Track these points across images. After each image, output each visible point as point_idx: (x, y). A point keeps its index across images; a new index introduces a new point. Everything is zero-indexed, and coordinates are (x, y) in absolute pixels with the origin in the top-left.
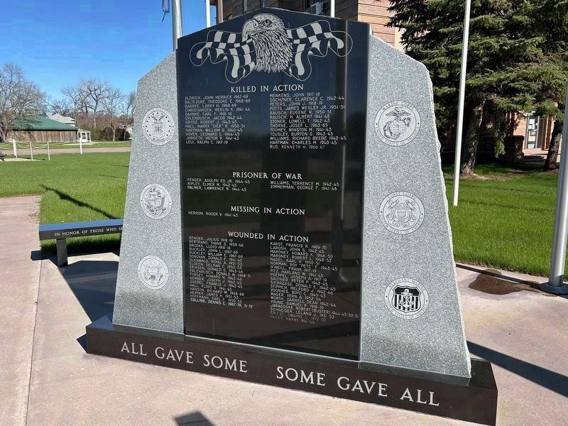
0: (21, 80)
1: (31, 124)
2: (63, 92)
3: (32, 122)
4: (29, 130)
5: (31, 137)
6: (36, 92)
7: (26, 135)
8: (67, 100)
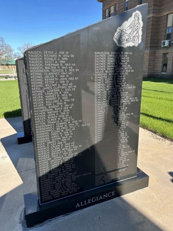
0: (3, 43)
1: (8, 62)
2: (18, 49)
3: (9, 61)
4: (7, 65)
5: (9, 68)
6: (10, 49)
7: (6, 67)
8: (19, 52)
